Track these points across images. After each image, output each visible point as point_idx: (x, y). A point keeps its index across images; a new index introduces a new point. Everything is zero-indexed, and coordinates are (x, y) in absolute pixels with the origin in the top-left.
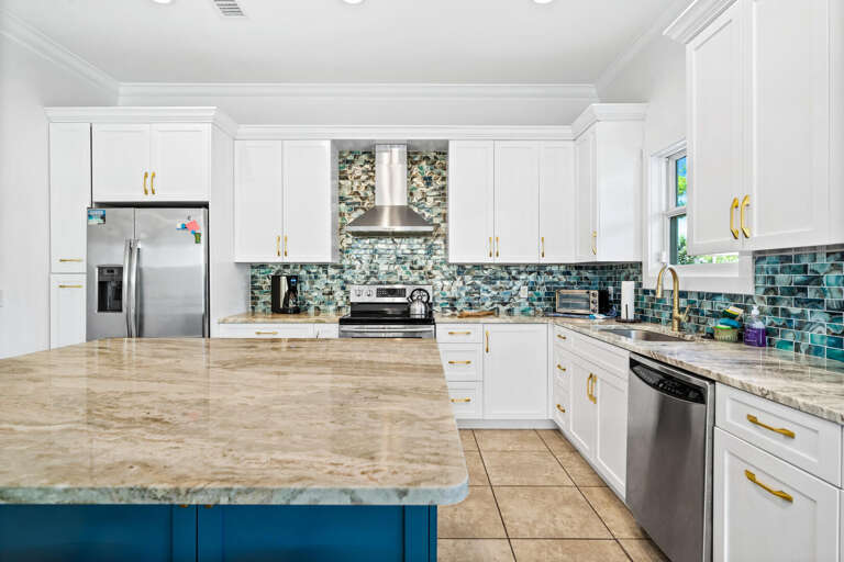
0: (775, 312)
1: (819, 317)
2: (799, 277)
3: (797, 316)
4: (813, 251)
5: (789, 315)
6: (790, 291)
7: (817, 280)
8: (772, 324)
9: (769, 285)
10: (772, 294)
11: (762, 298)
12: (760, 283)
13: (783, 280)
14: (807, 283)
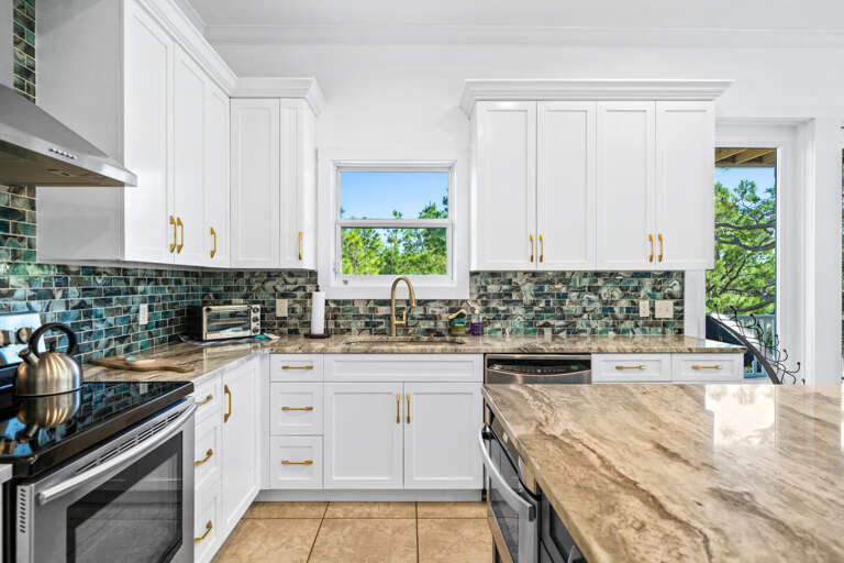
0: (487, 311)
1: (518, 311)
2: (505, 287)
3: (504, 311)
4: (515, 273)
5: (498, 311)
6: (499, 296)
7: (518, 289)
8: (484, 318)
9: (482, 292)
10: (484, 297)
11: (476, 301)
12: (474, 291)
13: (493, 288)
14: (511, 290)
